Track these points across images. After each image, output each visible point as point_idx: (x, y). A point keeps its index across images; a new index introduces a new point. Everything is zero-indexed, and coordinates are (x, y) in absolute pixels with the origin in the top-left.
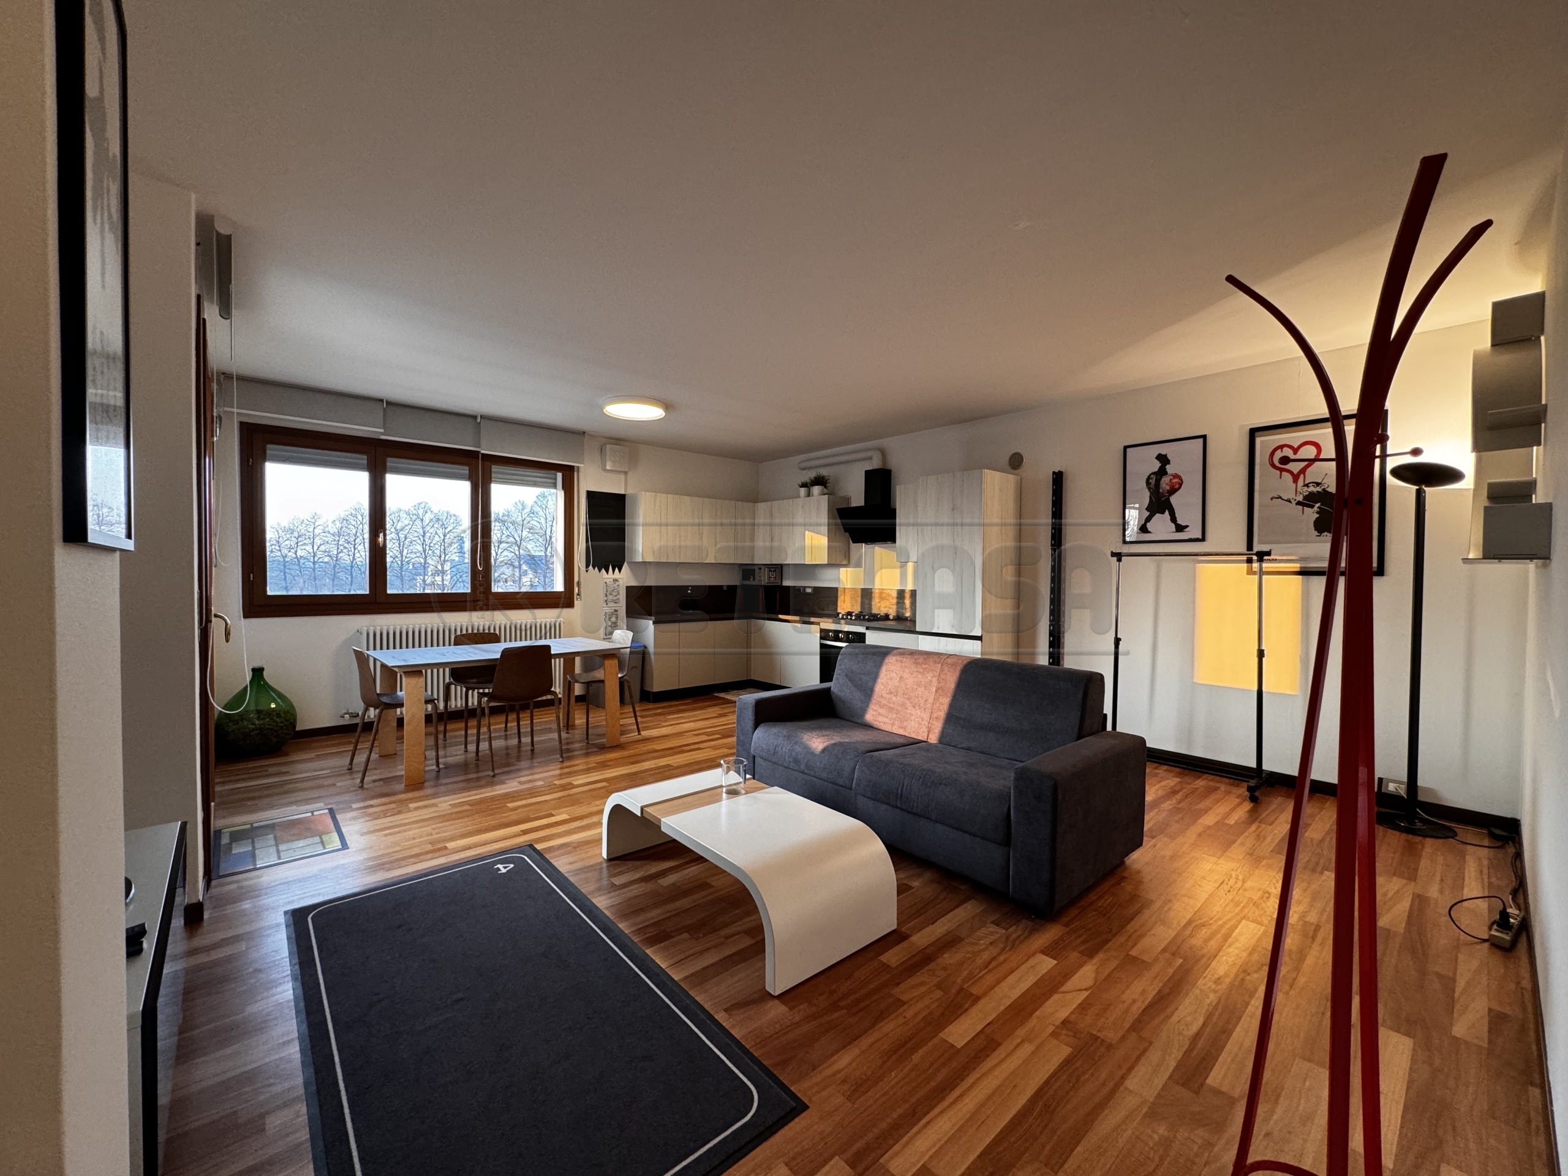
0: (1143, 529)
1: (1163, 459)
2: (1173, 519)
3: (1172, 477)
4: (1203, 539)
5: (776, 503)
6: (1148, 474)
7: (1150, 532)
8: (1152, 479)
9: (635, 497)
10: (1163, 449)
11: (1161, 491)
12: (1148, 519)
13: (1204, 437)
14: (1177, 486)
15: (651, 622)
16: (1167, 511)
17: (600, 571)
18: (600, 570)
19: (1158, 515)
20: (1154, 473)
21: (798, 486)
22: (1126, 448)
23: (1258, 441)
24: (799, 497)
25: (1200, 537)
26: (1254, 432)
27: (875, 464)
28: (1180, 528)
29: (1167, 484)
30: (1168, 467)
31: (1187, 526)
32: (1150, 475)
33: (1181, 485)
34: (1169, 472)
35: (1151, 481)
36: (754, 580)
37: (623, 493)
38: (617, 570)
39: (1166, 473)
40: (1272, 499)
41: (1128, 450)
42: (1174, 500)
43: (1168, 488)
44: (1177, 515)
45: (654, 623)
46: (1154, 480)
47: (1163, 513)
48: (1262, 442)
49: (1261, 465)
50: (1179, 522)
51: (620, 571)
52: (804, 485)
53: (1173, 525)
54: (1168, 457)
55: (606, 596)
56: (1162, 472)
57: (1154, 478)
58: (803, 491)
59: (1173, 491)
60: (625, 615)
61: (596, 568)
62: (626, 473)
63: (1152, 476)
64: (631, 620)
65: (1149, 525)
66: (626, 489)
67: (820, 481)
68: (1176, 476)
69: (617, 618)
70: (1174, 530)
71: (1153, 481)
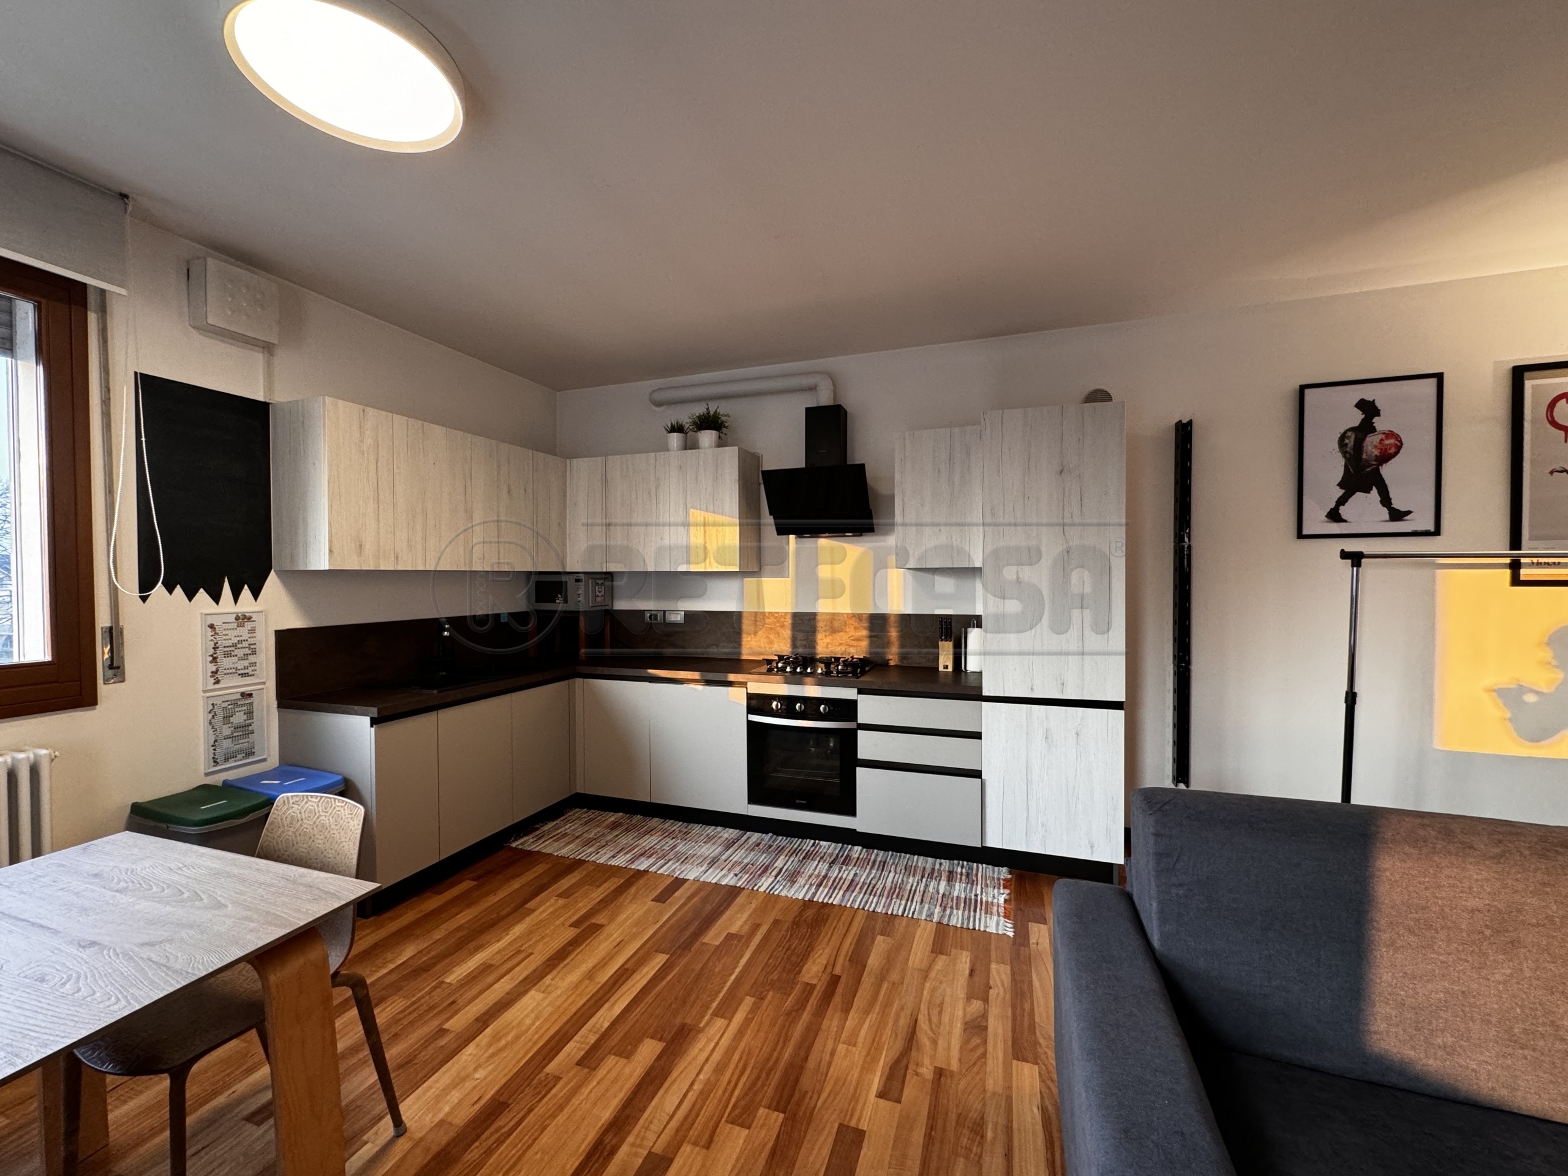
0: (1334, 516)
1: (1369, 409)
2: (1386, 501)
3: (1383, 436)
4: (1437, 532)
5: (615, 461)
6: (1342, 431)
7: (1345, 521)
8: (1348, 438)
9: (300, 417)
10: (1368, 393)
11: (1364, 456)
12: (1342, 501)
13: (1439, 377)
14: (1392, 451)
15: (367, 720)
16: (1374, 488)
17: (190, 597)
18: (190, 595)
19: (1359, 495)
20: (1351, 429)
21: (665, 432)
22: (1303, 388)
23: (1529, 384)
24: (666, 449)
25: (1432, 529)
26: (1519, 374)
27: (824, 399)
28: (1397, 515)
29: (1376, 447)
30: (1376, 420)
31: (1409, 512)
32: (1345, 432)
33: (1399, 448)
34: (1378, 430)
35: (1347, 441)
36: (566, 601)
37: (260, 397)
38: (246, 592)
39: (1373, 430)
40: (1552, 473)
41: (1307, 391)
42: (1387, 471)
43: (1376, 452)
44: (1391, 496)
45: (374, 722)
46: (1352, 440)
47: (1367, 490)
48: (1533, 387)
49: (1533, 421)
50: (1396, 505)
51: (256, 594)
52: (677, 428)
53: (1385, 511)
54: (1377, 404)
55: (214, 660)
56: (1366, 428)
57: (1353, 437)
58: (675, 439)
59: (1386, 457)
60: (275, 703)
61: (178, 589)
62: (268, 348)
63: (1349, 434)
64: (293, 715)
65: (1343, 511)
66: (269, 387)
67: (710, 422)
68: (1390, 434)
69: (250, 714)
70: (1387, 517)
71: (1350, 442)
